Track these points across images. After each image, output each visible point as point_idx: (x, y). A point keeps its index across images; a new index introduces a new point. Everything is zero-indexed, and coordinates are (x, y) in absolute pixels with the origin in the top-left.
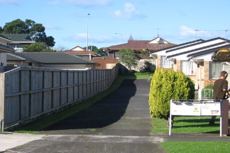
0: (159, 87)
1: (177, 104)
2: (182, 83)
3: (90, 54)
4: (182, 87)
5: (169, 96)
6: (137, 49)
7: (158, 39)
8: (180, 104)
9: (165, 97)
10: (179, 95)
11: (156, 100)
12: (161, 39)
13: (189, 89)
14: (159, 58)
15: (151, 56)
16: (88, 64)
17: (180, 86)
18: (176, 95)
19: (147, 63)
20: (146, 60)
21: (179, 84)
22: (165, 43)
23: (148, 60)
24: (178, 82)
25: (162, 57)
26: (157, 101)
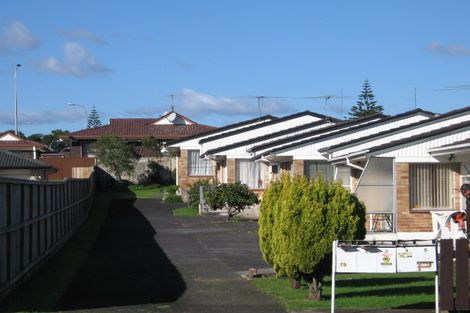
0: (295, 215)
1: (347, 249)
2: (343, 207)
3: (34, 149)
4: (343, 215)
5: (318, 233)
6: (131, 136)
7: (173, 117)
8: (354, 249)
9: (308, 235)
10: (336, 231)
11: (289, 242)
12: (178, 116)
13: (357, 218)
14: (184, 155)
15: (163, 150)
16: (34, 169)
17: (339, 213)
18: (332, 232)
19: (153, 165)
20: (151, 159)
21: (336, 207)
22: (187, 123)
23: (155, 160)
24: (334, 203)
25: (190, 152)
26: (292, 245)
